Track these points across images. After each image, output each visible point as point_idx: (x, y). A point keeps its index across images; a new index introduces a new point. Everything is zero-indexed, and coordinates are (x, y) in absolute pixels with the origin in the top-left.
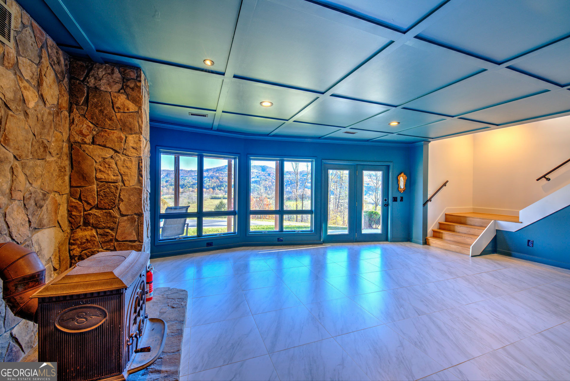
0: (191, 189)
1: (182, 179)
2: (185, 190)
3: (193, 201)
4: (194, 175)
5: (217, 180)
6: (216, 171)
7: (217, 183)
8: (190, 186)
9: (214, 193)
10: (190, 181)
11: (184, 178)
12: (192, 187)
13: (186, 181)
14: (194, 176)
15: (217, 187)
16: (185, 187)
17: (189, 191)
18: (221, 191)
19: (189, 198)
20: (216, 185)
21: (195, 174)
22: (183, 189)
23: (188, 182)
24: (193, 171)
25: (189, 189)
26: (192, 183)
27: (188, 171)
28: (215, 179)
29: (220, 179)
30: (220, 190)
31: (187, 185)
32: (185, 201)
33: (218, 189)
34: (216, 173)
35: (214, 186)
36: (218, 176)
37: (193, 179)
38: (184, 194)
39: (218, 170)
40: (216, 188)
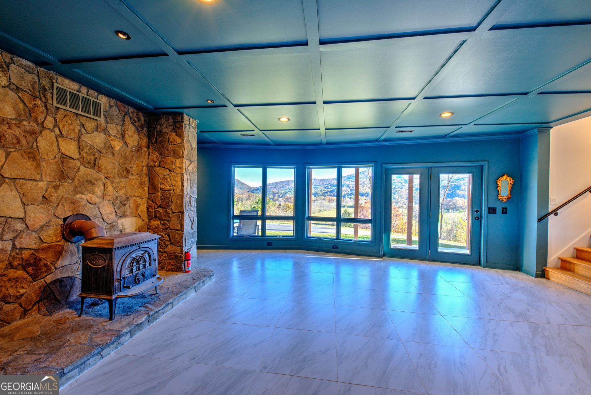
0: (323, 197)
1: (315, 187)
2: (317, 198)
3: (324, 209)
4: (325, 183)
5: (348, 188)
6: (347, 179)
7: (347, 192)
8: (322, 194)
9: (344, 202)
10: (322, 190)
11: (316, 186)
12: (324, 195)
13: (318, 189)
14: (326, 185)
15: (348, 195)
16: (318, 195)
17: (321, 200)
18: (352, 199)
19: (320, 206)
20: (347, 193)
21: (327, 183)
22: (315, 197)
23: (320, 191)
24: (324, 180)
25: (321, 198)
26: (323, 192)
27: (321, 180)
28: (345, 187)
29: (350, 187)
30: (350, 198)
31: (319, 194)
32: (317, 209)
33: (348, 198)
34: (347, 181)
35: (344, 194)
36: (348, 184)
37: (325, 187)
38: (316, 202)
39: (349, 178)
40: (346, 197)
